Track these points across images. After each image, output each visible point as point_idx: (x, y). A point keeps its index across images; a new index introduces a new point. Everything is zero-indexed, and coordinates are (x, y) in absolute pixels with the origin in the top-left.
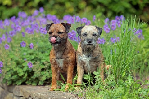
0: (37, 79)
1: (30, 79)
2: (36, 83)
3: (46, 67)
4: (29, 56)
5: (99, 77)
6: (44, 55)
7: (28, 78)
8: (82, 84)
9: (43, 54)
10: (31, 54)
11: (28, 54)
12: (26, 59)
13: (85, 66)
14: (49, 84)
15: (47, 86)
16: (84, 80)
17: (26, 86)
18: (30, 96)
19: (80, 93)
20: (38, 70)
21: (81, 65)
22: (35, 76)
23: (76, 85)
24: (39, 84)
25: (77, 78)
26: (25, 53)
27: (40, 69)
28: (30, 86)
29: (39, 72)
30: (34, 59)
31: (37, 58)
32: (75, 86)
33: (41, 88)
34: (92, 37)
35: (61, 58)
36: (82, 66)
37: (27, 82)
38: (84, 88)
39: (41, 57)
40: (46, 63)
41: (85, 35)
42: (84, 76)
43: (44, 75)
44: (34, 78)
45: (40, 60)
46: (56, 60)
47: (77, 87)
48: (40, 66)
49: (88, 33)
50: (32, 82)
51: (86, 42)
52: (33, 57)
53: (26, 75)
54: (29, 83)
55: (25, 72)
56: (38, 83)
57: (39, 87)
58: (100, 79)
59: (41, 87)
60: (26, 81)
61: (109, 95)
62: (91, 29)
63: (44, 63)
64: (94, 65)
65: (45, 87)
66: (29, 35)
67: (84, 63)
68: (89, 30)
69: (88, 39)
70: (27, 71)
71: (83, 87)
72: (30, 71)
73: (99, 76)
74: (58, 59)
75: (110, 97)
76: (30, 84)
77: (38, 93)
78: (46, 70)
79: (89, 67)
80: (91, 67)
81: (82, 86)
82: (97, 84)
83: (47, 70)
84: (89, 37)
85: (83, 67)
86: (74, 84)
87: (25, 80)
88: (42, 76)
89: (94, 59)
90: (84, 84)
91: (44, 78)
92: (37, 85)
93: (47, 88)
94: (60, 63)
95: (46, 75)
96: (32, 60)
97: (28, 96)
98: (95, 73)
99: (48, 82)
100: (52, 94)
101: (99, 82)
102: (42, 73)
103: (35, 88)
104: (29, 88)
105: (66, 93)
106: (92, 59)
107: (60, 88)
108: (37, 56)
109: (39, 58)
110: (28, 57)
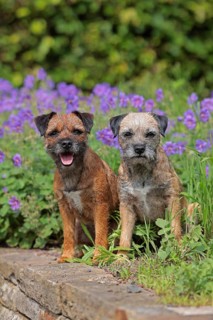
0: (32, 234)
1: (16, 235)
2: (29, 243)
3: (51, 206)
4: (13, 179)
5: (169, 233)
6: (46, 180)
7: (11, 231)
8: (132, 246)
9: (46, 176)
10: (17, 177)
11: (11, 176)
12: (7, 189)
13: (138, 205)
14: (59, 246)
15: (54, 251)
16: (136, 239)
17: (7, 250)
18: (13, 275)
19: (124, 269)
20: (34, 214)
21: (129, 204)
22: (27, 226)
23: (117, 248)
24: (35, 246)
25: (120, 234)
26: (5, 175)
27: (37, 213)
28: (15, 250)
29: (35, 217)
30: (24, 188)
31: (31, 185)
32: (115, 252)
33: (39, 255)
34: (144, 139)
35: (75, 189)
36: (130, 207)
37: (8, 241)
38: (137, 256)
39: (40, 183)
40: (51, 197)
41: (129, 134)
42: (135, 229)
43: (46, 224)
44: (25, 232)
45: (38, 190)
46: (65, 193)
47: (118, 255)
48: (37, 205)
49: (134, 130)
50: (21, 240)
51: (131, 153)
52: (22, 183)
53: (7, 224)
54: (13, 243)
55: (4, 218)
56: (34, 242)
57: (35, 253)
58: (171, 236)
59: (41, 252)
60: (7, 237)
61: (188, 275)
62: (142, 121)
63: (47, 198)
64: (158, 203)
65: (50, 252)
66: (13, 134)
67: (135, 199)
68: (137, 123)
69: (135, 146)
70: (9, 216)
71: (133, 255)
72: (16, 216)
73: (168, 229)
74: (69, 191)
75: (191, 280)
76: (16, 244)
77: (30, 269)
78: (50, 214)
79: (147, 208)
80: (152, 210)
81: (131, 252)
82: (164, 249)
83: (54, 215)
84: (138, 139)
85: (134, 207)
86: (112, 248)
87: (5, 235)
88: (42, 227)
89: (156, 190)
90: (137, 247)
91: (46, 233)
92: (32, 248)
93: (52, 255)
94: (75, 200)
95: (51, 224)
96: (20, 191)
97: (9, 273)
98: (160, 222)
99: (56, 242)
100: (61, 272)
101: (169, 244)
102: (42, 219)
103: (27, 254)
104: (12, 254)
105: (92, 268)
106: (152, 191)
107: (81, 257)
108: (31, 182)
109: (35, 185)
110: (12, 184)
